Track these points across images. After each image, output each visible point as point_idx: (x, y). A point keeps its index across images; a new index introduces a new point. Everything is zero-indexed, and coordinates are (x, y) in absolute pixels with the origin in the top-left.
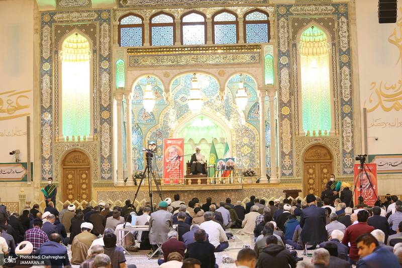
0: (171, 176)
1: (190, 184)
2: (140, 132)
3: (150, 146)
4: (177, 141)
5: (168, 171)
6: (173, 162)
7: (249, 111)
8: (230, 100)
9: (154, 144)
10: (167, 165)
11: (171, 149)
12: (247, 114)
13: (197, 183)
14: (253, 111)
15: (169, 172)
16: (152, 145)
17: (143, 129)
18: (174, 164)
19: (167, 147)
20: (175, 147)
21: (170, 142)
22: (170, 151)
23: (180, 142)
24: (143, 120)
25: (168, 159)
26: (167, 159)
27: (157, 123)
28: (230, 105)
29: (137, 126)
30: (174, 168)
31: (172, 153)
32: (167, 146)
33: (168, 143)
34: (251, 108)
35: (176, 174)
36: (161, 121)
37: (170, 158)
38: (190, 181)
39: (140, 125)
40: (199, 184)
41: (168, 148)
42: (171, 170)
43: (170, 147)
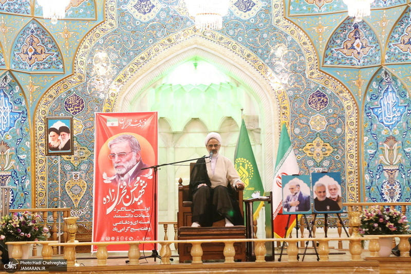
0: (119, 227)
1: (197, 260)
2: (20, 96)
3: (52, 133)
4: (136, 119)
5: (109, 211)
6: (123, 183)
7: (330, 41)
8: (274, 11)
9: (63, 129)
10: (105, 193)
11: (118, 144)
12: (322, 51)
13: (222, 257)
14: (339, 41)
15: (113, 213)
16: (58, 132)
17: (27, 88)
18: (128, 189)
19: (105, 139)
20: (129, 139)
21: (116, 124)
22: (116, 150)
23: (147, 123)
24: (27, 61)
25: (109, 176)
26: (105, 175)
27: (68, 72)
28: (274, 23)
29: (9, 79)
30: (127, 201)
31: (121, 155)
32: (105, 134)
33: (109, 124)
34: (335, 33)
35: (134, 219)
36: (81, 68)
37: (116, 171)
38: (197, 251)
39: (18, 76)
40: (230, 260)
41: (110, 141)
42: (117, 207)
43: (114, 137)
